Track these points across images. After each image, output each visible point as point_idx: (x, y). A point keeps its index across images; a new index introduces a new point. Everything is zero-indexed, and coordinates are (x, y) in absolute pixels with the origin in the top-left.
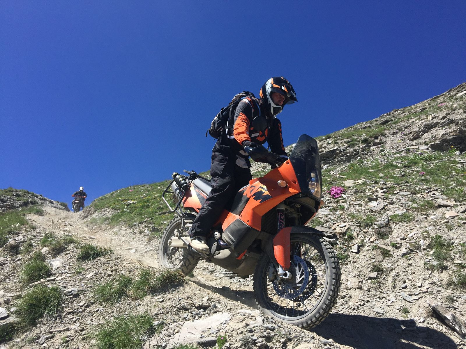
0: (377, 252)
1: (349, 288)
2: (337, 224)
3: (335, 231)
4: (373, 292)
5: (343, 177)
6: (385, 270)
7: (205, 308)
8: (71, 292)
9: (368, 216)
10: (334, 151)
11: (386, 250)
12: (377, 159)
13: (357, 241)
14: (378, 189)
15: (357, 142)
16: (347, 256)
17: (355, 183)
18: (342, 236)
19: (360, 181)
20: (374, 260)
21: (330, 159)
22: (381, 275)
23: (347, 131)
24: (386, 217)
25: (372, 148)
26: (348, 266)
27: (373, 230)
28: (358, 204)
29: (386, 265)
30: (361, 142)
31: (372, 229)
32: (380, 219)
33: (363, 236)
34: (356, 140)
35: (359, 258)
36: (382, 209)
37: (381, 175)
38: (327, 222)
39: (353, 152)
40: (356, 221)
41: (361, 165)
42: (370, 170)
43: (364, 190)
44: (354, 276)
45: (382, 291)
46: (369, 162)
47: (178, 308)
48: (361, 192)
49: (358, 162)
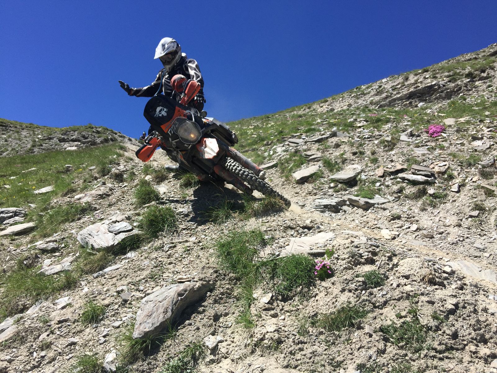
0: (479, 191)
1: (448, 225)
2: (435, 164)
3: (434, 170)
4: (474, 230)
5: (442, 115)
6: (487, 209)
7: (309, 228)
8: (182, 212)
9: (471, 156)
10: (432, 86)
11: (490, 190)
12: (483, 96)
13: (458, 181)
14: (484, 128)
15: (460, 76)
16: (446, 195)
17: (457, 121)
18: (441, 175)
19: (462, 120)
20: (475, 200)
21: (427, 95)
22: (483, 214)
23: (448, 64)
24: (492, 157)
25: (477, 83)
26: (447, 204)
27: (477, 170)
28: (461, 143)
29: (489, 204)
30: (464, 76)
31: (475, 169)
32: (484, 159)
33: (464, 176)
34: (458, 74)
35: (459, 197)
36: (488, 149)
37: (487, 113)
38: (424, 161)
39: (455, 87)
40: (458, 160)
41: (463, 103)
42: (475, 108)
43: (468, 129)
44: (454, 214)
45: (483, 229)
46: (473, 99)
47: (285, 227)
48: (464, 131)
49: (460, 100)
